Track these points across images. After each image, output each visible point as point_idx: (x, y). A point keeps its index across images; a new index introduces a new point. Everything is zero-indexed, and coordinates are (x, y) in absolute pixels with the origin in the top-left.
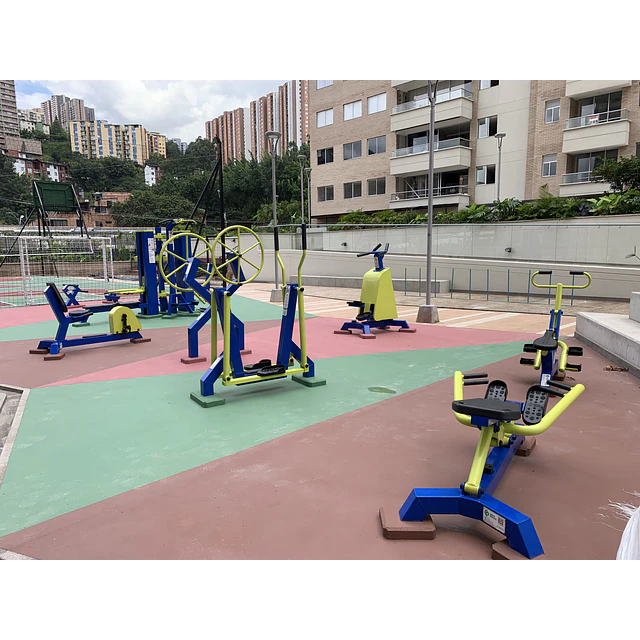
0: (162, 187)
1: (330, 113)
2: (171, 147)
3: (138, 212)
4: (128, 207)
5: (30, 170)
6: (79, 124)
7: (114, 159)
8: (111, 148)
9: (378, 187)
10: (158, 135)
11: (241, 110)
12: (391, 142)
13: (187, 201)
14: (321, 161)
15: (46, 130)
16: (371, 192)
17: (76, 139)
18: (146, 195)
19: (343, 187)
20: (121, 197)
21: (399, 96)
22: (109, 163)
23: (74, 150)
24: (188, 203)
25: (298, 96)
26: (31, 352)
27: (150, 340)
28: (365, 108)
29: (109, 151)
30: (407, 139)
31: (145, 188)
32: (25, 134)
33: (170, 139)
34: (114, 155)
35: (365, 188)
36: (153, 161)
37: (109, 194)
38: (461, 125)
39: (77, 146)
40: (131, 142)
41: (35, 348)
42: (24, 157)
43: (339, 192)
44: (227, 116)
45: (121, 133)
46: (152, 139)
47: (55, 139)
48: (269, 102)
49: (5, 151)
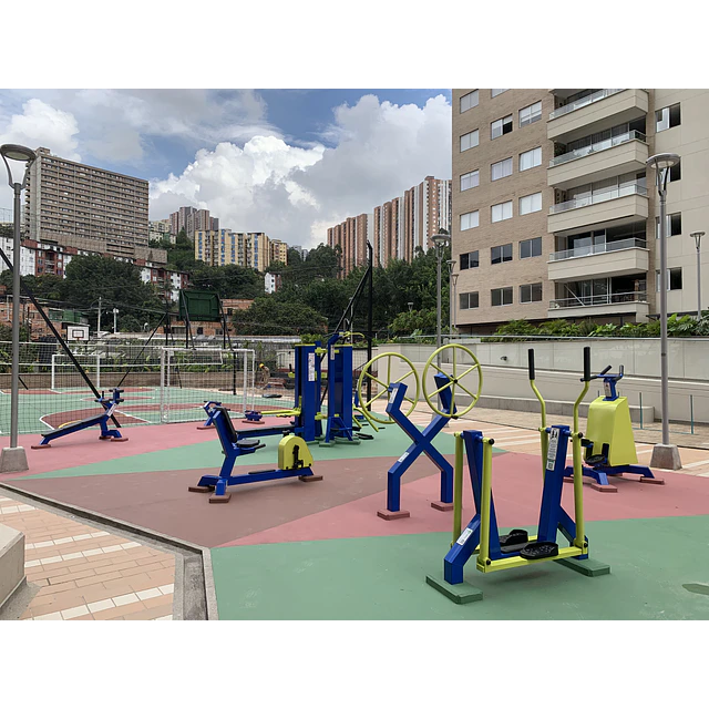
0: (283, 294)
1: (476, 216)
2: (293, 254)
3: (260, 320)
4: (250, 314)
5: (155, 279)
6: (204, 233)
7: (236, 267)
8: (233, 256)
9: (532, 293)
10: (279, 243)
11: (365, 216)
12: (548, 245)
13: (309, 308)
14: (464, 266)
15: (173, 240)
16: (525, 298)
17: (200, 248)
18: (269, 303)
19: (490, 293)
20: (243, 305)
21: (556, 195)
22: (231, 271)
23: (197, 258)
24: (311, 310)
25: (425, 200)
26: (191, 490)
27: (321, 478)
28: (517, 210)
29: (231, 258)
30: (567, 242)
31: (266, 296)
32: (153, 244)
33: (291, 246)
34: (236, 263)
35: (516, 295)
36: (273, 269)
37: (230, 301)
38: (636, 224)
39: (200, 254)
40: (253, 250)
41: (195, 486)
42: (151, 265)
43: (485, 299)
44: (351, 222)
45: (244, 243)
46: (273, 248)
47: (180, 248)
48: (394, 207)
49: (135, 260)
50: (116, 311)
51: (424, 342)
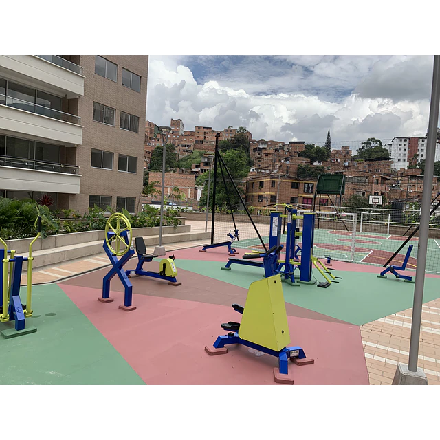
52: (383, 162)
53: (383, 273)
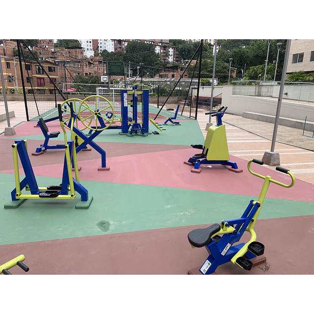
5: (162, 51)
19: (310, 54)
43: (307, 57)
49: (154, 42)
50: (138, 67)
51: (250, 84)
52: (78, 50)
53: (165, 123)
